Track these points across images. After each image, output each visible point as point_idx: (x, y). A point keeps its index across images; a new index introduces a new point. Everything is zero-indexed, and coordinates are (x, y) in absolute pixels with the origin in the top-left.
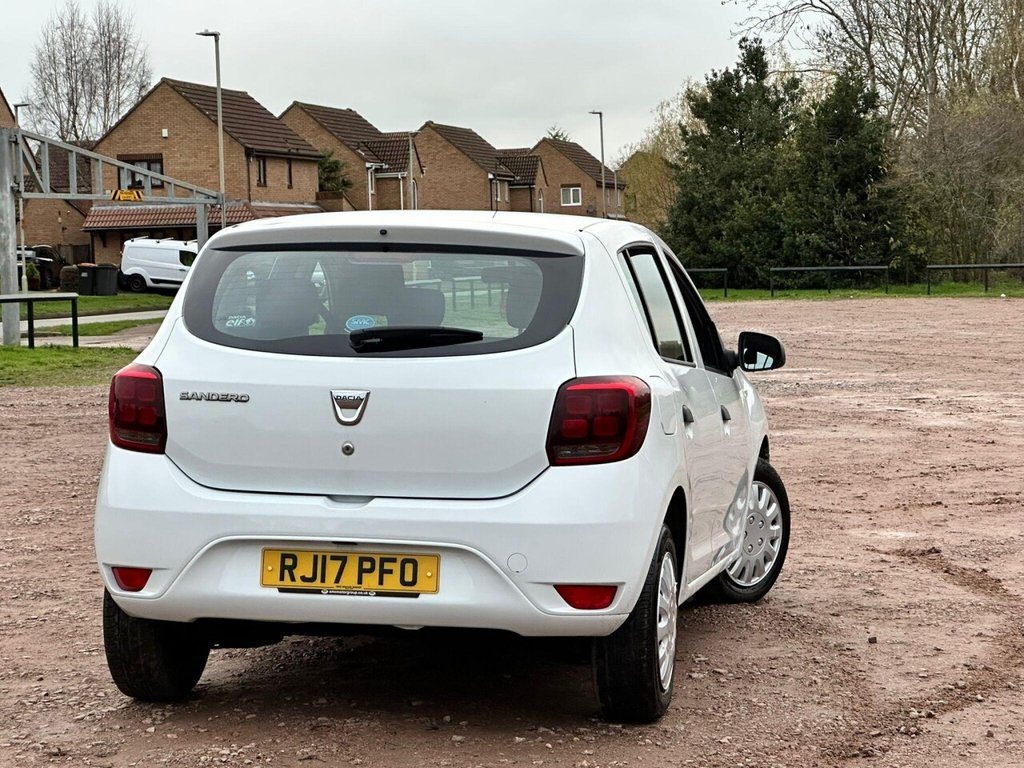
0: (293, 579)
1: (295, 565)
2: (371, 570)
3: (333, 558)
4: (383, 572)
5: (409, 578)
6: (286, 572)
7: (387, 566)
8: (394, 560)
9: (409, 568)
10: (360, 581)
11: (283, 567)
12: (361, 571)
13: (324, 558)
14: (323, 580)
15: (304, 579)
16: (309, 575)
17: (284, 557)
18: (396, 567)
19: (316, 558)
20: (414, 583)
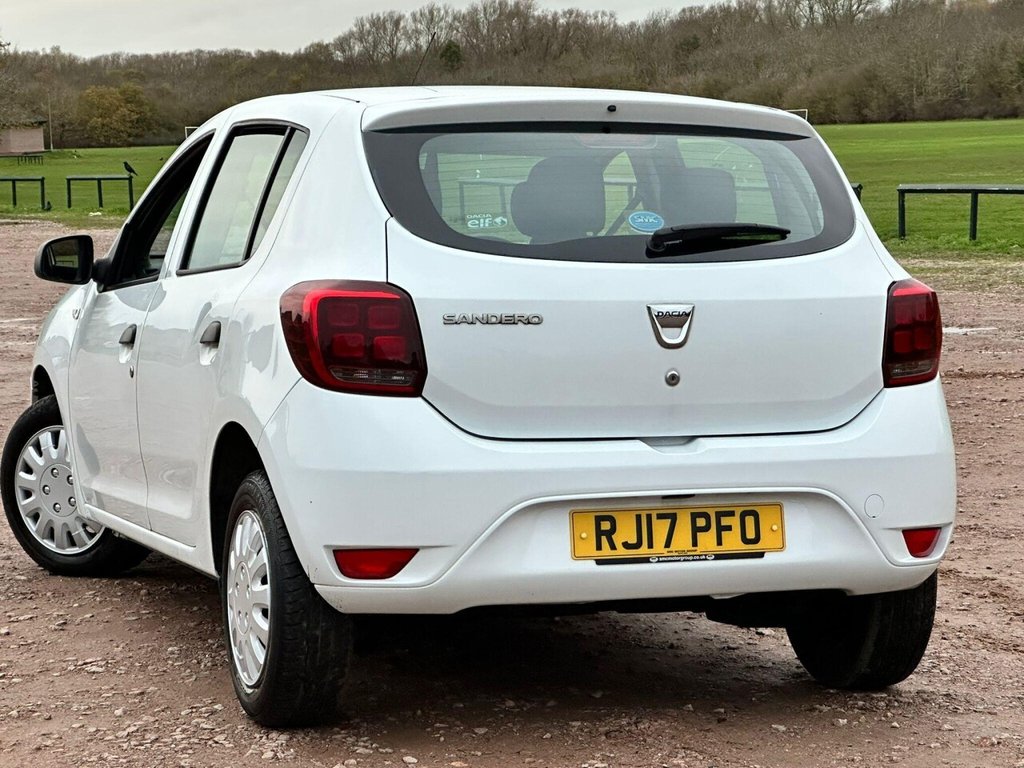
0: (613, 547)
1: (613, 529)
2: (706, 529)
3: (660, 517)
4: (721, 529)
5: (751, 535)
6: (604, 539)
7: (725, 521)
8: (732, 514)
9: (750, 521)
10: (695, 544)
11: (599, 533)
12: (696, 530)
13: (649, 517)
14: (650, 546)
15: (626, 545)
16: (633, 540)
17: (599, 520)
18: (735, 522)
19: (639, 518)
20: (756, 540)
